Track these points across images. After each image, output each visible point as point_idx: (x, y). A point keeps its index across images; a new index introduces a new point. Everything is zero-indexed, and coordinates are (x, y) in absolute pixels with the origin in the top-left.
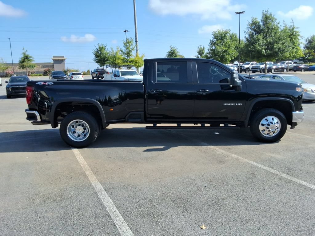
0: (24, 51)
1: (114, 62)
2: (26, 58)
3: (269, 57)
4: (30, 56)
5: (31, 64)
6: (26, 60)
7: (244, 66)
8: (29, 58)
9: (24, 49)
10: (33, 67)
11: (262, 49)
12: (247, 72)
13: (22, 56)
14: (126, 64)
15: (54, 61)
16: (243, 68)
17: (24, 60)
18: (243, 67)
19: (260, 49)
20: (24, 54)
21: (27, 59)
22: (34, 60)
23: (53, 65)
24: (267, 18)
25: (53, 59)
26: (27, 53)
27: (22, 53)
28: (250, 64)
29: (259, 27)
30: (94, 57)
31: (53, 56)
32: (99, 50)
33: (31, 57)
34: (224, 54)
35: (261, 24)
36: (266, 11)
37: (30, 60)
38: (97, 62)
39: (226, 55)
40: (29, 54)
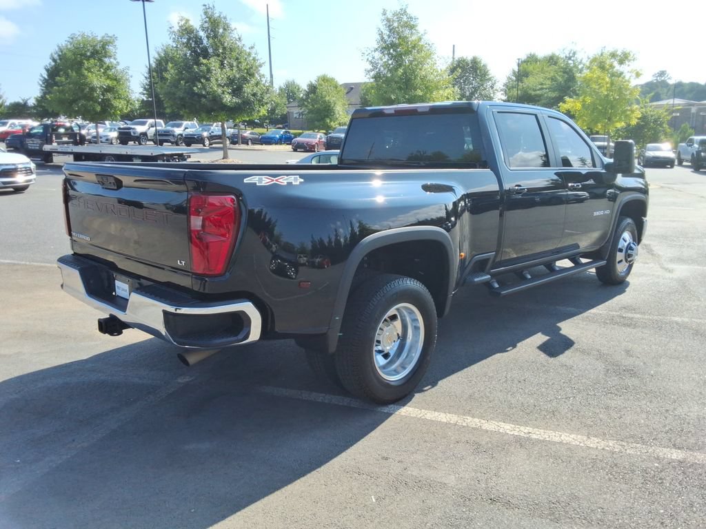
3: (232, 112)
7: (133, 129)
11: (223, 93)
12: (143, 143)
16: (132, 134)
18: (131, 131)
19: (220, 91)
24: (214, 25)
28: (148, 123)
29: (198, 41)
34: (109, 95)
35: (202, 34)
36: (211, 6)
39: (115, 98)
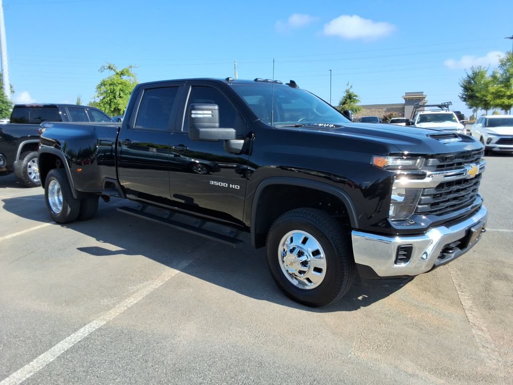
0: (347, 88)
1: (484, 98)
2: (350, 97)
4: (355, 94)
5: (355, 107)
6: (348, 100)
8: (354, 98)
9: (348, 85)
10: (356, 111)
13: (345, 95)
14: (498, 101)
15: (406, 100)
17: (346, 100)
20: (347, 91)
21: (350, 99)
22: (360, 100)
23: (404, 108)
25: (404, 98)
26: (351, 91)
27: (345, 90)
30: (462, 92)
31: (406, 93)
32: (473, 79)
33: (355, 96)
37: (354, 101)
38: (465, 100)
40: (354, 91)
